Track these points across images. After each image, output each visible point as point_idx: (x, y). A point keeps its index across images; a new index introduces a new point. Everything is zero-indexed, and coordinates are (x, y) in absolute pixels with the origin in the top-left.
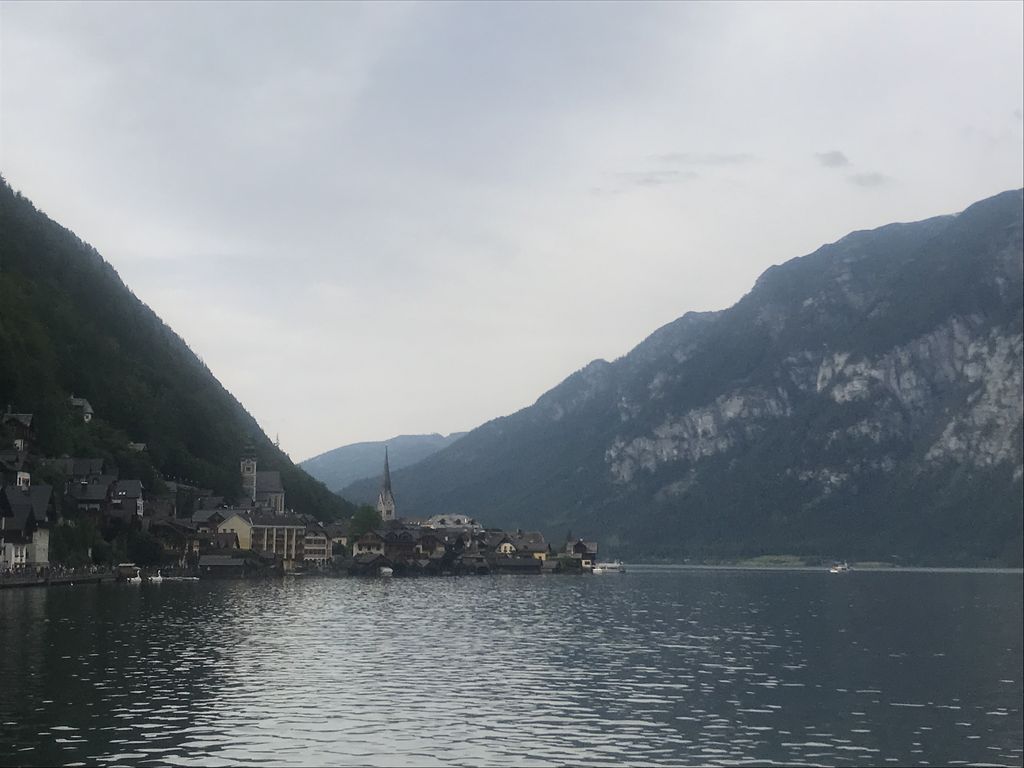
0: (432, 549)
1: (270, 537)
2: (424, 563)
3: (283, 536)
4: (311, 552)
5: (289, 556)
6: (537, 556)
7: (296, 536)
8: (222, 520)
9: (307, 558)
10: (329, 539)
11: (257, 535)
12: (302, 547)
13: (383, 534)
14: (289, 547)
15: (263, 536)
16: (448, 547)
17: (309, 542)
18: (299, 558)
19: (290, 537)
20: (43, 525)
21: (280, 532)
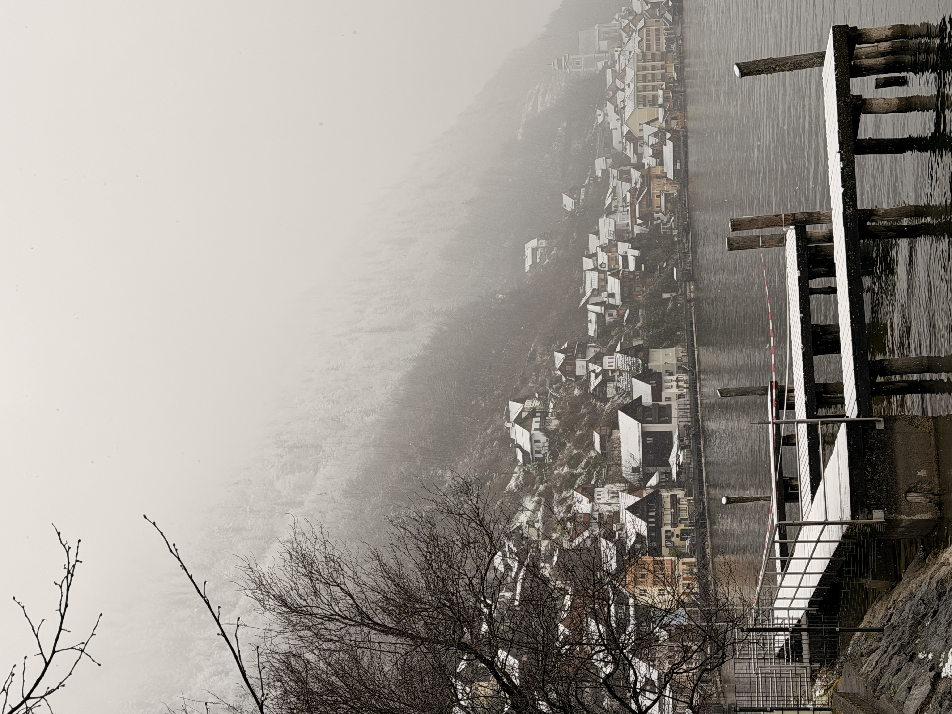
3: (644, 76)
4: (658, 46)
5: (663, 67)
7: (644, 62)
9: (663, 47)
12: (653, 54)
14: (654, 68)
15: (645, 96)
17: (649, 47)
18: (664, 57)
19: (644, 68)
20: (646, 360)
21: (641, 79)
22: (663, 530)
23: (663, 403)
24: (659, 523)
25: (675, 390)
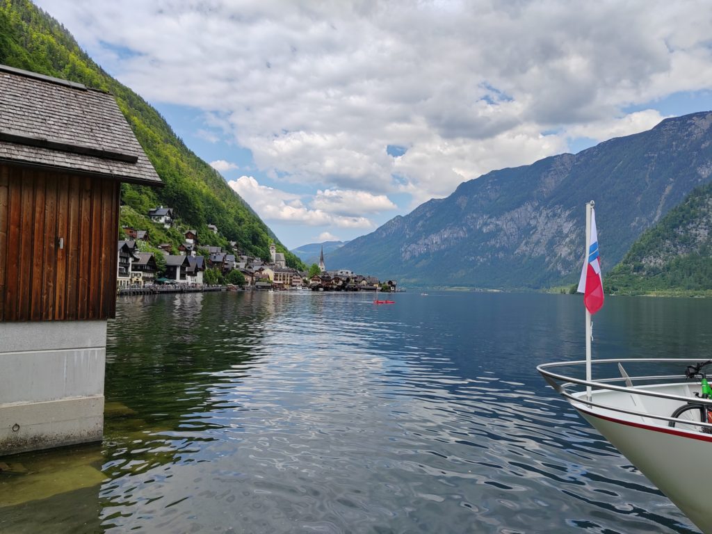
0: (338, 282)
1: (280, 276)
2: (335, 287)
3: (285, 276)
4: (295, 282)
5: (287, 283)
6: (375, 285)
7: (290, 276)
8: (263, 270)
9: (294, 284)
10: (301, 277)
11: (276, 275)
12: (292, 280)
13: (320, 276)
14: (287, 280)
15: (278, 276)
16: (344, 281)
17: (294, 278)
18: (291, 284)
19: (287, 277)
20: (200, 270)
22: (141, 272)
23: (187, 276)
24: (145, 271)
25: (190, 282)
